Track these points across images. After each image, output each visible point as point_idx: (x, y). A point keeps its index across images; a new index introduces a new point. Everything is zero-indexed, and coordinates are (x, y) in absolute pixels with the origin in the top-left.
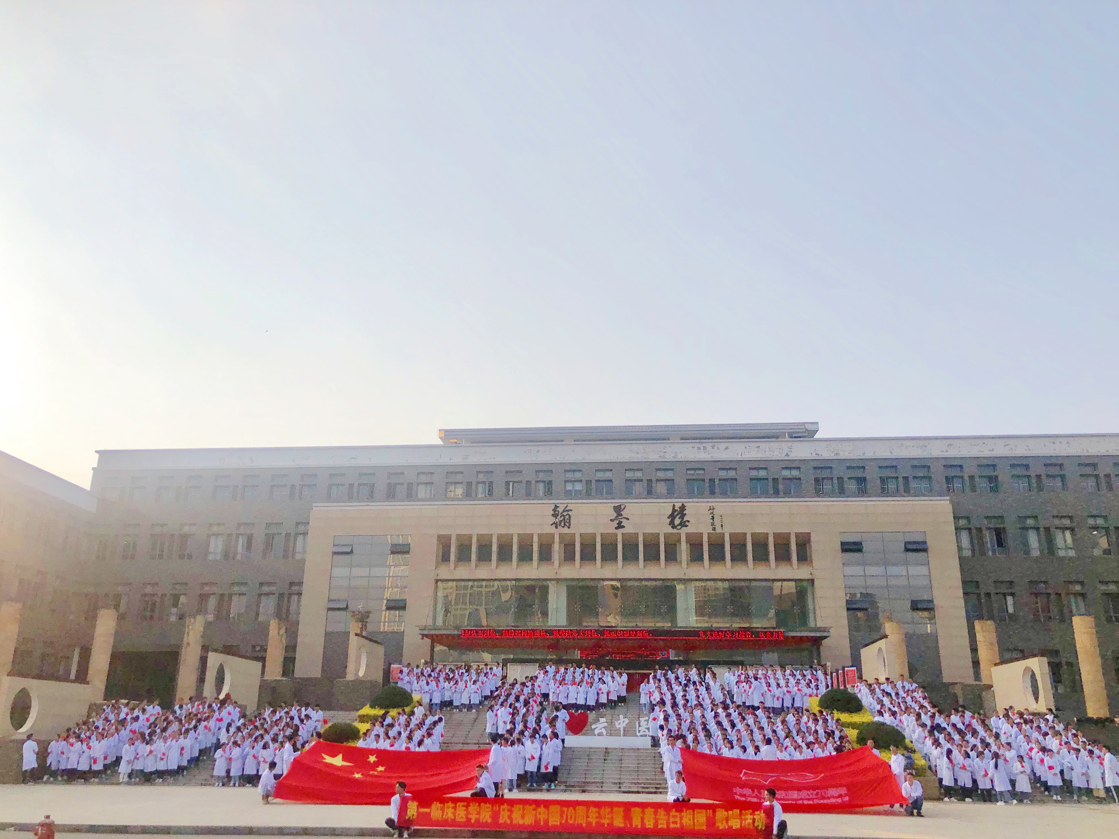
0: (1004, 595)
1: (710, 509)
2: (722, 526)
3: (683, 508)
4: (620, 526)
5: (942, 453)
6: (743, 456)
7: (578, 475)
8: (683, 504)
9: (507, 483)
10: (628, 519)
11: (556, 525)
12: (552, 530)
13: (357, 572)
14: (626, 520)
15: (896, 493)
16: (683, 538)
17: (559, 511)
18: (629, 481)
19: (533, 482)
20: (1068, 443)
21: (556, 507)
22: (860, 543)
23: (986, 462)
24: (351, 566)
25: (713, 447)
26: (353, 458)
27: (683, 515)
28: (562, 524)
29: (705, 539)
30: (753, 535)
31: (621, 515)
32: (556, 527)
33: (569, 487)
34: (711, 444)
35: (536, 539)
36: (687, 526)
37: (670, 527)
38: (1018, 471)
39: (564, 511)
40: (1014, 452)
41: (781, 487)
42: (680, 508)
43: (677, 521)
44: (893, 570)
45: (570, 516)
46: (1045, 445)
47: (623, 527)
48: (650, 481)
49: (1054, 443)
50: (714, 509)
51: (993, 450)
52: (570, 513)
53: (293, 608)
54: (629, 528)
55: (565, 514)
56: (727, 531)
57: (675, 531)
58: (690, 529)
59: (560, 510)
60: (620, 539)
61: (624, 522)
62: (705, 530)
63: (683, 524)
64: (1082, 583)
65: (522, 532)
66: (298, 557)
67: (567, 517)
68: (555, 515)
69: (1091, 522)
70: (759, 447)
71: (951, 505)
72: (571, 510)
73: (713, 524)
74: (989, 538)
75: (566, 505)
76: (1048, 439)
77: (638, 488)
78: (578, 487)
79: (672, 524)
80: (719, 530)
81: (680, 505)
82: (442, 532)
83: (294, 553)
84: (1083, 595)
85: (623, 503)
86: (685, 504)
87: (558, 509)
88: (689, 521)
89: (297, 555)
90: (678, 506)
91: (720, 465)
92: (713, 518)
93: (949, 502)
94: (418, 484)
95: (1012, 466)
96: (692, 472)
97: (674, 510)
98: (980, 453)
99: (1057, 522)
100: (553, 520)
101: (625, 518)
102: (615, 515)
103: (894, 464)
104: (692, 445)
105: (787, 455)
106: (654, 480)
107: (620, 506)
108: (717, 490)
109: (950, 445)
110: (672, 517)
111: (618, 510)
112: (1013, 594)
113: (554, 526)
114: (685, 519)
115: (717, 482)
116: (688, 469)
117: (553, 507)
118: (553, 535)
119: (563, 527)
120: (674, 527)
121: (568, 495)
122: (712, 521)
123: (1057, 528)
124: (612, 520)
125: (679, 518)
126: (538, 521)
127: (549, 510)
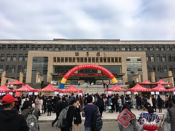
3: (99, 53)
7: (80, 47)
12: (75, 56)
13: (38, 64)
16: (99, 58)
22: (130, 59)
24: (36, 63)
25: (105, 42)
30: (111, 57)
33: (78, 49)
35: (72, 58)
38: (157, 47)
41: (116, 49)
45: (78, 54)
48: (93, 48)
49: (163, 42)
50: (105, 53)
51: (153, 43)
54: (89, 56)
56: (107, 57)
60: (88, 58)
62: (103, 57)
63: (99, 56)
64: (166, 66)
65: (69, 57)
71: (146, 53)
75: (78, 52)
77: (91, 49)
78: (80, 49)
79: (97, 56)
80: (105, 57)
82: (54, 56)
83: (25, 60)
84: (166, 68)
94: (50, 47)
96: (101, 46)
99: (163, 56)
101: (89, 54)
108: (105, 50)
110: (97, 54)
111: (87, 53)
112: (155, 68)
115: (105, 48)
119: (77, 56)
122: (104, 55)
124: (86, 55)
126: (73, 55)
127: (75, 53)
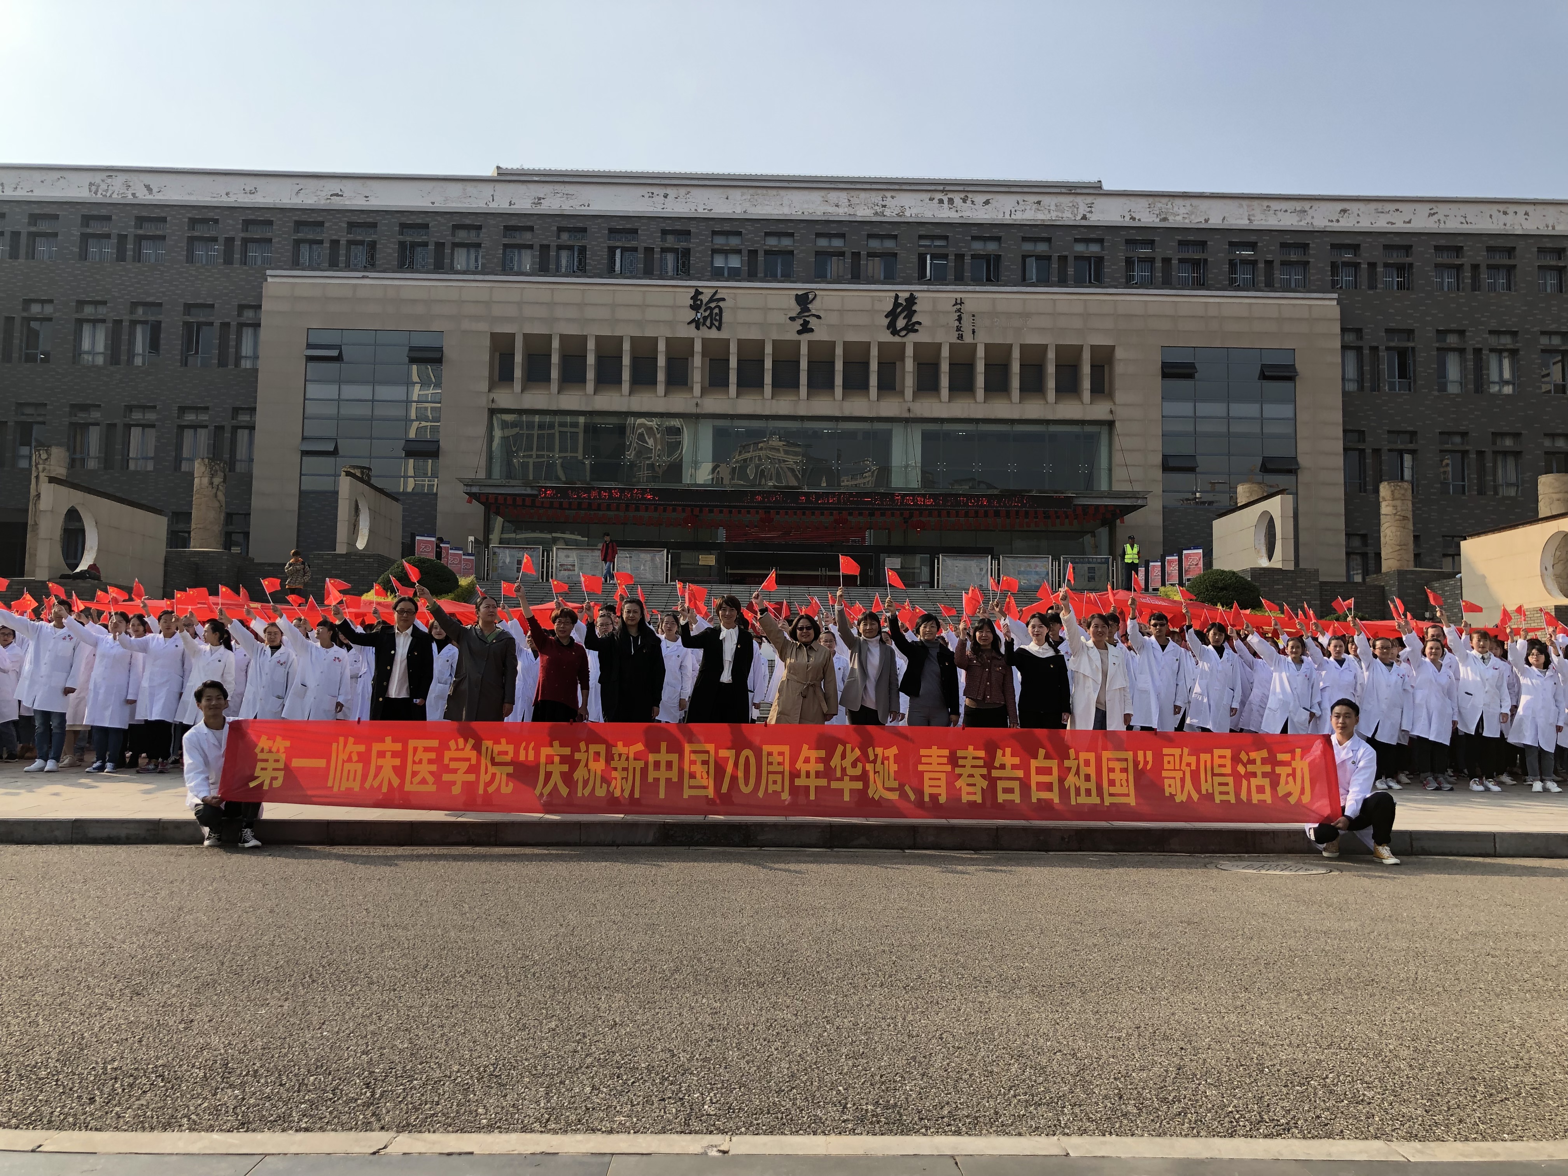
0: (1401, 453)
1: (956, 304)
2: (974, 332)
3: (911, 300)
4: (805, 329)
5: (1331, 224)
6: (1013, 217)
7: (734, 241)
8: (912, 294)
9: (612, 251)
10: (819, 317)
11: (697, 324)
12: (690, 332)
13: (350, 391)
14: (815, 319)
15: (1252, 286)
16: (909, 351)
17: (701, 301)
18: (822, 255)
19: (657, 250)
20: (1526, 214)
21: (698, 293)
22: (1192, 366)
23: (1398, 241)
24: (340, 382)
25: (964, 201)
26: (337, 195)
27: (911, 313)
28: (708, 323)
29: (945, 352)
30: (1023, 347)
31: (809, 310)
32: (698, 328)
33: (719, 262)
34: (962, 195)
35: (662, 347)
36: (917, 331)
37: (888, 332)
38: (1444, 259)
39: (711, 300)
40: (1442, 225)
41: (1071, 271)
42: (906, 300)
43: (901, 323)
44: (1239, 409)
45: (720, 309)
46: (1491, 216)
47: (812, 330)
48: (856, 255)
49: (1505, 213)
50: (962, 303)
51: (1409, 222)
52: (721, 304)
53: (241, 452)
54: (820, 333)
55: (713, 305)
56: (982, 340)
57: (897, 339)
58: (921, 337)
59: (705, 298)
60: (804, 350)
61: (813, 322)
62: (945, 338)
63: (911, 328)
64: (1516, 435)
65: (637, 333)
66: (246, 364)
67: (717, 311)
68: (695, 307)
69: (1544, 341)
70: (1039, 203)
71: (1338, 309)
72: (723, 299)
73: (958, 329)
74: (1387, 364)
75: (714, 291)
76: (1496, 207)
77: (834, 266)
78: (735, 262)
79: (892, 327)
80: (968, 339)
81: (907, 295)
82: (499, 329)
83: (238, 358)
84: (1517, 454)
85: (812, 290)
86: (916, 294)
87: (700, 297)
88: (920, 323)
89: (243, 362)
90: (904, 296)
91: (975, 232)
92: (960, 319)
93: (1335, 302)
94: (455, 245)
95: (1437, 248)
96: (927, 243)
97: (896, 304)
98: (1389, 225)
99: (1493, 341)
100: (691, 315)
101: (814, 315)
102: (798, 309)
103: (1253, 238)
104: (929, 195)
105: (1084, 217)
106: (863, 253)
107: (807, 294)
108: (967, 274)
109: (1344, 211)
110: (892, 315)
111: (803, 301)
112: (1413, 452)
113: (693, 325)
114: (914, 320)
115: (968, 260)
116: (921, 237)
117: (692, 292)
118: (692, 340)
119: (710, 328)
120: (895, 332)
121: (717, 274)
122: (957, 323)
123: (1492, 350)
124: (792, 319)
125: (904, 318)
126: (666, 315)
127: (686, 298)
